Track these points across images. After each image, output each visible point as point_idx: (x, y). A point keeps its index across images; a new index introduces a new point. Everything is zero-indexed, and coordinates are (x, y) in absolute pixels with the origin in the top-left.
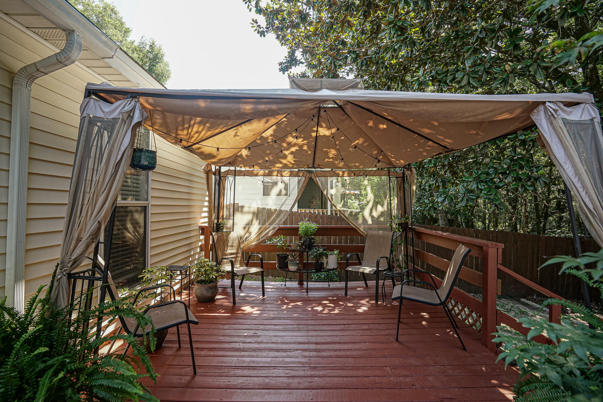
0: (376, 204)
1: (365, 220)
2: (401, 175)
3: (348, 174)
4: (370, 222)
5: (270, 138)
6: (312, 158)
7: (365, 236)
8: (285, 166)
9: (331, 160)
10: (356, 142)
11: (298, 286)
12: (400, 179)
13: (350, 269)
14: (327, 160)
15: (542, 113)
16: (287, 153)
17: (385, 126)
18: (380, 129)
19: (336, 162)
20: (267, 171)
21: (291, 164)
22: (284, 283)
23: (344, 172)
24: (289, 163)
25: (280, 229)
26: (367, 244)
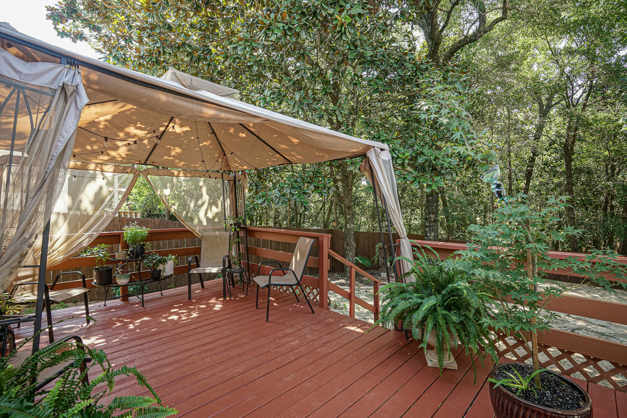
0: (210, 205)
1: (200, 222)
2: (233, 179)
3: (184, 174)
4: (205, 223)
5: (103, 123)
6: (148, 154)
7: (200, 238)
8: (113, 160)
9: (172, 158)
10: (204, 143)
11: (122, 303)
12: (232, 183)
13: (195, 272)
14: (166, 157)
15: (373, 153)
16: (120, 143)
17: (244, 135)
18: (239, 137)
19: (177, 161)
20: (79, 163)
21: (121, 157)
22: (103, 303)
23: (179, 172)
24: (118, 156)
25: (100, 237)
26: (203, 246)
